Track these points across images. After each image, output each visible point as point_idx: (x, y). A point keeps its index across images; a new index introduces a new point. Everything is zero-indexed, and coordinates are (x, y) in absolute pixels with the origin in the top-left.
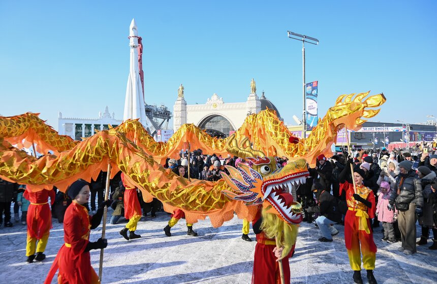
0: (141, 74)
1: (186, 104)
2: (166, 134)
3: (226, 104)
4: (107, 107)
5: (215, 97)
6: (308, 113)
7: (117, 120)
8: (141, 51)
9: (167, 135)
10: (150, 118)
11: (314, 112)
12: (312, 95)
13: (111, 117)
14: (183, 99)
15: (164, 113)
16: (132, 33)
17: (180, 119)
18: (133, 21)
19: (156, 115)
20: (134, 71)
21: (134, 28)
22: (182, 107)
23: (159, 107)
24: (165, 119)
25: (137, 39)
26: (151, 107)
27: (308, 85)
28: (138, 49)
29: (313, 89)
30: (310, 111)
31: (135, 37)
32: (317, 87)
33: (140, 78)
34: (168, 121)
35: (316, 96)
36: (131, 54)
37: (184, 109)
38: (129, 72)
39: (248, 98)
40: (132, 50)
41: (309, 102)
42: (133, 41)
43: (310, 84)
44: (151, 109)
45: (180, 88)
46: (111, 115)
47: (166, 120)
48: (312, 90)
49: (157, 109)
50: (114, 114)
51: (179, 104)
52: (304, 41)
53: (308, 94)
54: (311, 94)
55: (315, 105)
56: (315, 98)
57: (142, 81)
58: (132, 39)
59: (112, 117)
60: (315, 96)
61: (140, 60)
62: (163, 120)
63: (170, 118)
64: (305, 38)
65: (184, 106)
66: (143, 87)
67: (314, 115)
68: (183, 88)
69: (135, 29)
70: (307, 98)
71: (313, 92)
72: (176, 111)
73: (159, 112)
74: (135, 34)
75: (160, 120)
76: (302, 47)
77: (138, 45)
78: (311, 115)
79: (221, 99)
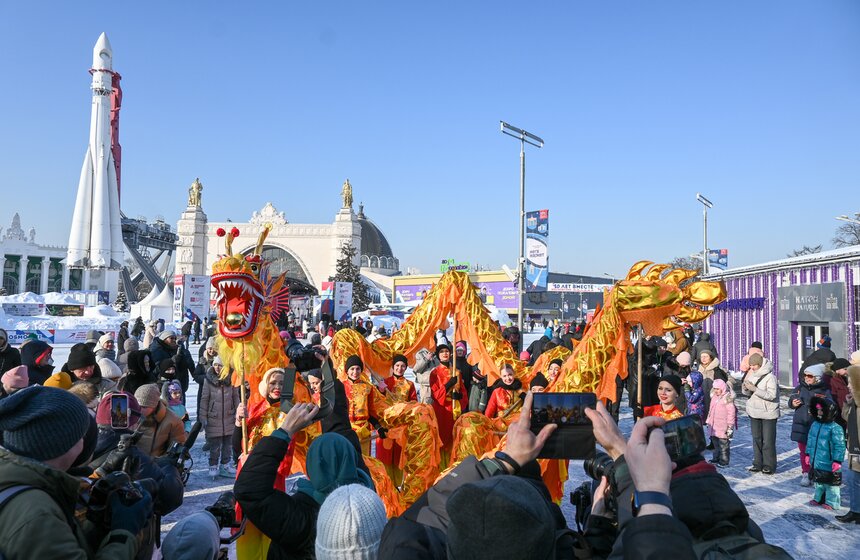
0: (116, 151)
1: (205, 221)
2: (196, 283)
3: (290, 224)
4: (17, 216)
5: (268, 211)
6: (529, 263)
7: (42, 245)
8: (118, 103)
9: (197, 287)
10: (132, 247)
11: (541, 261)
12: (538, 233)
13: (25, 240)
14: (199, 210)
15: (163, 238)
16: (98, 63)
17: (192, 250)
18: (102, 38)
19: (145, 242)
20: (99, 144)
21: (103, 53)
22: (196, 226)
23: (151, 222)
24: (163, 250)
25: (110, 77)
26: (134, 223)
27: (529, 215)
28: (112, 97)
29: (540, 222)
30: (532, 260)
31: (107, 71)
32: (547, 219)
33: (112, 159)
34: (170, 254)
35: (545, 234)
36: (94, 107)
37: (200, 230)
38: (87, 144)
39: (337, 217)
40: (97, 99)
41: (531, 244)
42: (98, 81)
43: (536, 214)
44: (136, 228)
45: (194, 185)
46: (27, 234)
47: (166, 252)
48: (538, 224)
49: (147, 227)
50: (33, 232)
51: (191, 219)
52: (523, 140)
53: (529, 230)
54: (536, 231)
55: (543, 249)
56: (543, 238)
57: (118, 167)
58: (97, 76)
59: (29, 239)
60: (543, 234)
61: (115, 123)
62: (157, 251)
63: (174, 247)
64: (526, 136)
65: (200, 223)
66: (119, 179)
67: (540, 267)
68: (200, 187)
69: (106, 54)
70: (528, 237)
71: (540, 228)
72: (184, 234)
73: (152, 234)
74: (105, 64)
75: (153, 252)
76: (521, 149)
77: (111, 88)
78: (535, 265)
79: (281, 214)
